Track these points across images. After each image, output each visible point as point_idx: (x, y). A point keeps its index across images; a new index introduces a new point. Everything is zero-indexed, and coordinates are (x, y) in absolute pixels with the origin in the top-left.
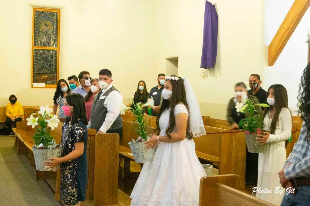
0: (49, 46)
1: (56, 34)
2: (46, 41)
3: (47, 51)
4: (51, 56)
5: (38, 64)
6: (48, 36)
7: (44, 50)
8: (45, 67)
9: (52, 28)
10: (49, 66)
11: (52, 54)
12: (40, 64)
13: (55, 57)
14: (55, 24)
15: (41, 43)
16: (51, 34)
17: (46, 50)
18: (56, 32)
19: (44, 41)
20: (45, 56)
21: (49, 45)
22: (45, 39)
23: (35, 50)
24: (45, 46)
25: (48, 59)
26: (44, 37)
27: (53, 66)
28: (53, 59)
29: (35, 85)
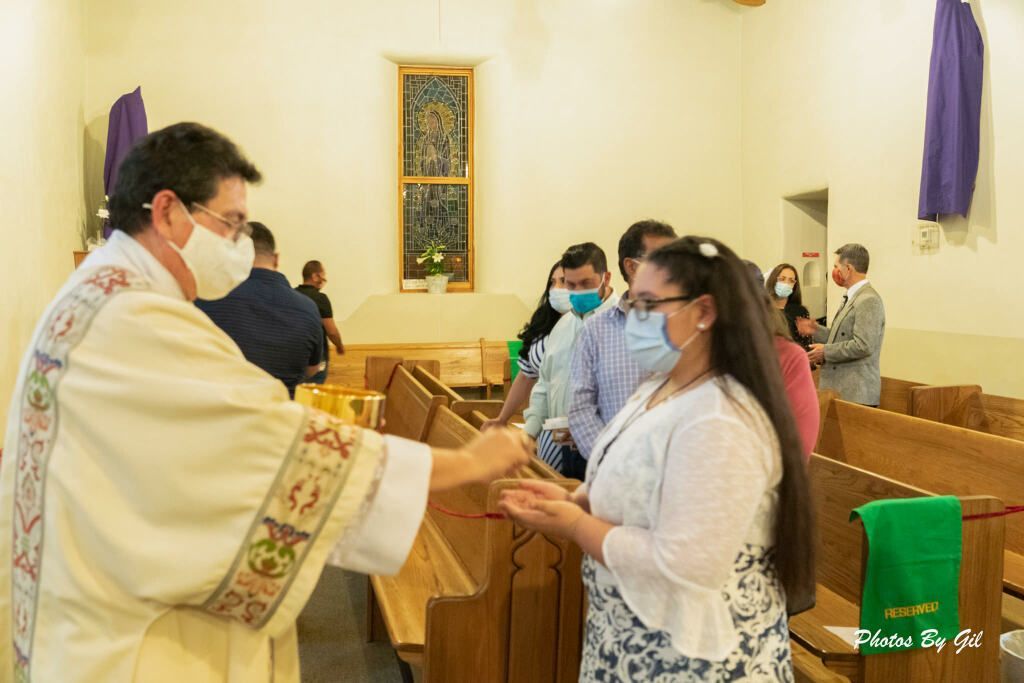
0: (446, 175)
1: (464, 140)
2: (438, 159)
3: (440, 187)
4: (450, 202)
5: (415, 225)
6: (443, 147)
7: (431, 185)
8: (437, 234)
9: (452, 122)
10: (447, 230)
11: (453, 195)
12: (422, 226)
13: (463, 206)
14: (459, 110)
15: (422, 165)
16: (451, 140)
17: (438, 185)
18: (464, 133)
19: (432, 161)
20: (435, 203)
21: (444, 171)
22: (433, 155)
23: (409, 186)
24: (433, 173)
25: (444, 210)
26: (432, 149)
27: (456, 232)
28: (456, 209)
29: (411, 284)
